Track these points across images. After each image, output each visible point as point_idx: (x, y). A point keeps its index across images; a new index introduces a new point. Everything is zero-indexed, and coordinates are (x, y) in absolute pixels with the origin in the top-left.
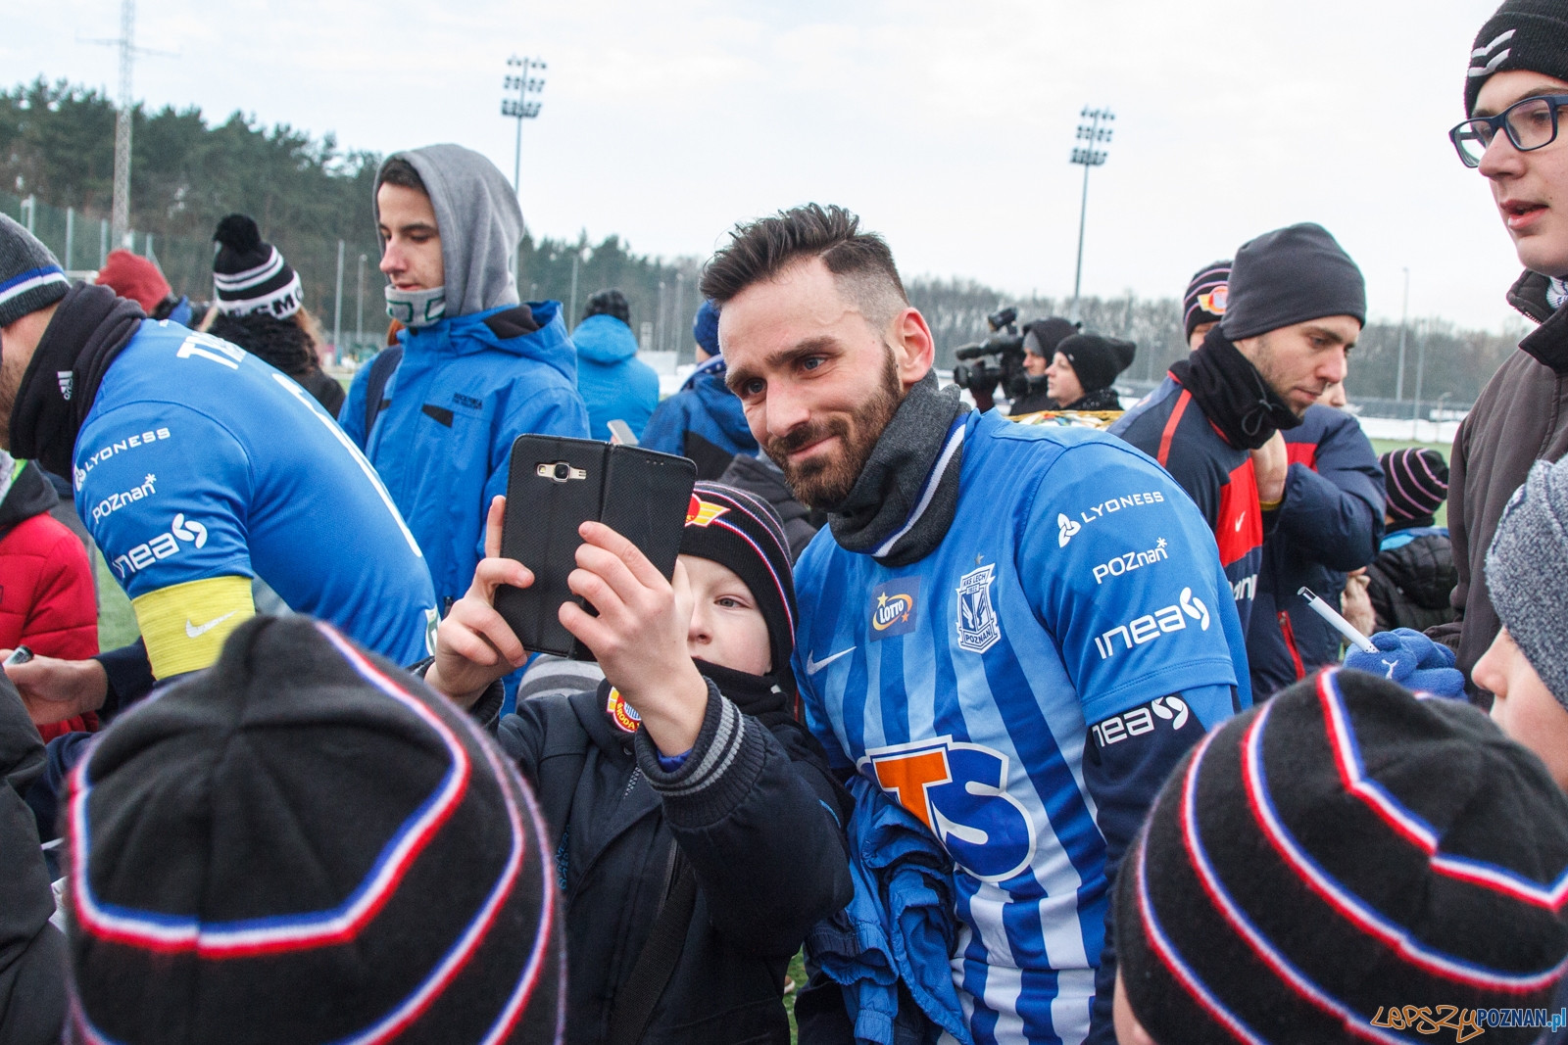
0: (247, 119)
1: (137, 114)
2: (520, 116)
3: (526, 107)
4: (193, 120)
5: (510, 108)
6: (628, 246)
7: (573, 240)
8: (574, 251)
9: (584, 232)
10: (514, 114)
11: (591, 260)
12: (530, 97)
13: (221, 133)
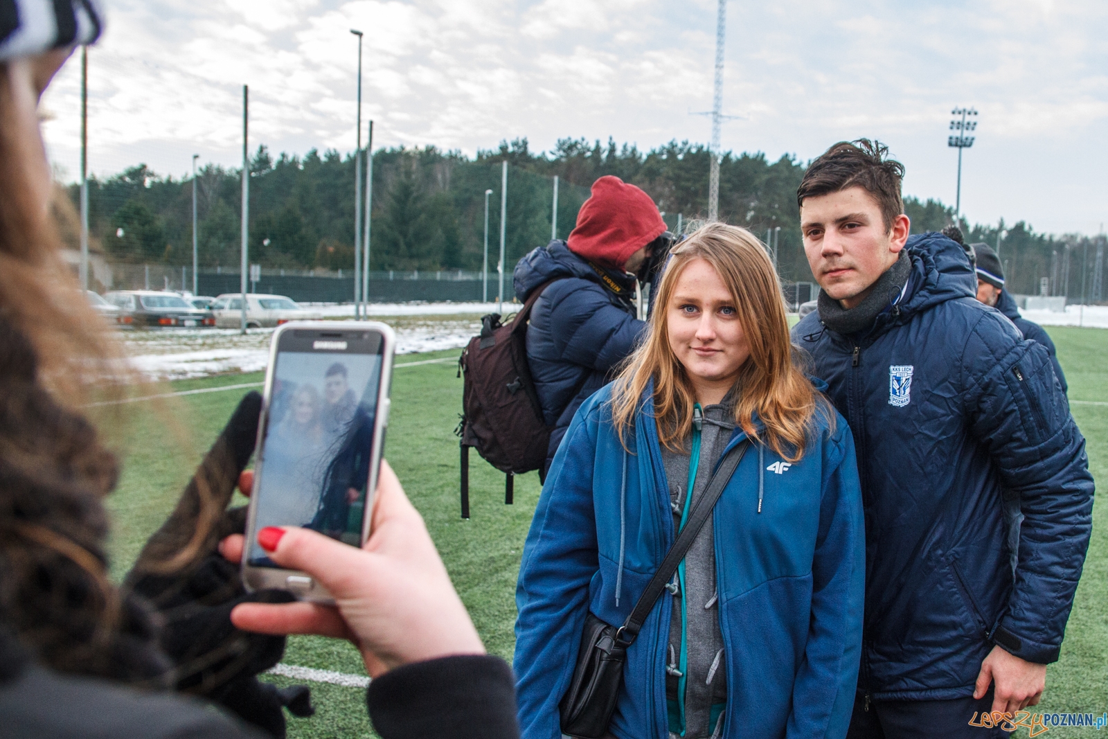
0: (791, 158)
1: (727, 158)
2: (960, 147)
3: (964, 140)
4: (759, 161)
5: (954, 141)
6: (1030, 228)
7: (995, 226)
8: (995, 233)
9: (1002, 220)
10: (956, 145)
11: (1007, 238)
12: (967, 134)
13: (775, 167)
